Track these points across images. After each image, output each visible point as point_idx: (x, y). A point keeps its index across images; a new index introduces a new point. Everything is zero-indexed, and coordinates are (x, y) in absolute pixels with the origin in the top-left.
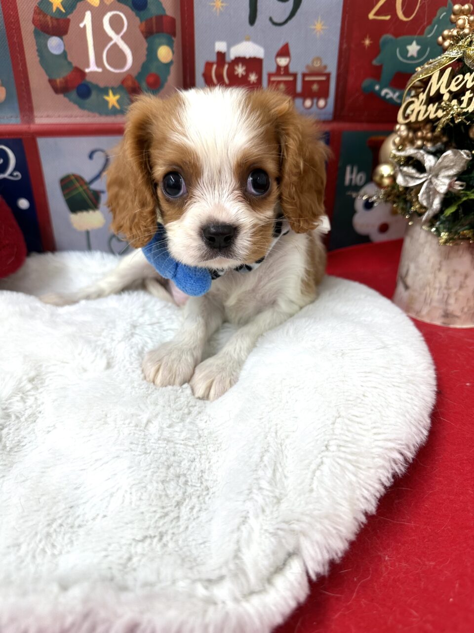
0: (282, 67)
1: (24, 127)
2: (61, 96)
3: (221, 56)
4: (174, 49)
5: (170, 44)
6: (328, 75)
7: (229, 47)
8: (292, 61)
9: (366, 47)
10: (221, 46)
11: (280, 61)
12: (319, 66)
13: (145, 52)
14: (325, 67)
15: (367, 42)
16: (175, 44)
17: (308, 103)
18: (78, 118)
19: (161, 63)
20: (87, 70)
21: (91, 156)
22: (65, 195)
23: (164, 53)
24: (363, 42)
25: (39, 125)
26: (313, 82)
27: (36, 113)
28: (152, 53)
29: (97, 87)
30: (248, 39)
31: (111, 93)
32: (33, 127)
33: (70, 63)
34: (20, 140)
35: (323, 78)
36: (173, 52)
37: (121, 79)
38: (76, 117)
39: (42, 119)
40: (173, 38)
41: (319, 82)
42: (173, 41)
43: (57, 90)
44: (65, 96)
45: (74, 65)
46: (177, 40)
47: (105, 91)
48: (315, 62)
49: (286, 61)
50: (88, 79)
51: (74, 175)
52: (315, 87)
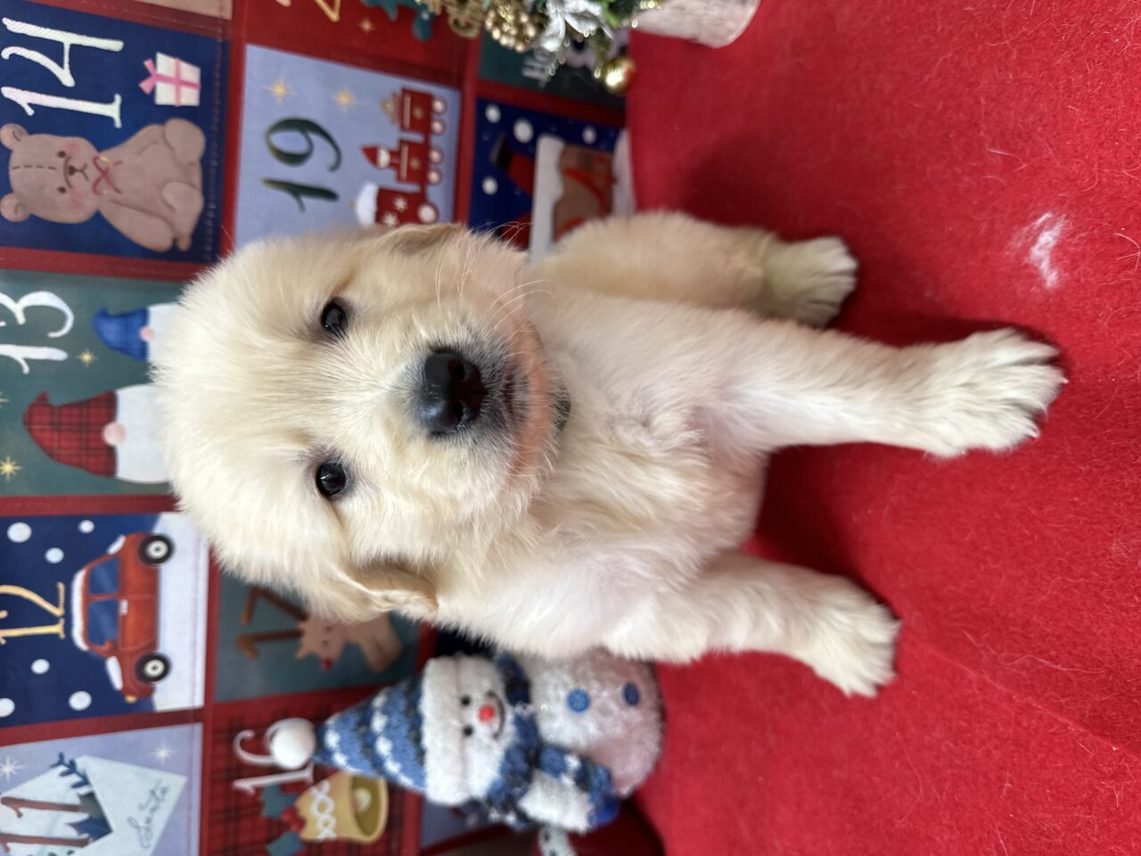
6: (405, 91)
8: (384, 145)
9: (373, 28)
11: (383, 162)
12: (392, 104)
14: (394, 95)
17: (437, 126)
24: (365, 33)
26: (412, 117)
30: (354, 204)
35: (408, 100)
41: (412, 107)
48: (387, 109)
49: (383, 154)
52: (418, 113)
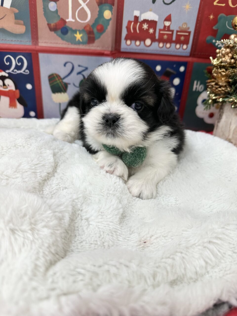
0: (167, 26)
1: (33, 47)
2: (53, 33)
3: (136, 18)
4: (113, 12)
5: (111, 10)
6: (190, 33)
7: (141, 13)
8: (172, 24)
9: (211, 19)
10: (137, 13)
11: (166, 23)
12: (186, 27)
13: (98, 13)
14: (189, 28)
15: (211, 17)
16: (113, 10)
17: (178, 46)
18: (60, 45)
19: (105, 19)
20: (67, 20)
21: (65, 65)
22: (50, 84)
23: (107, 14)
24: (209, 17)
25: (40, 46)
26: (181, 35)
27: (40, 40)
28: (101, 14)
29: (71, 29)
30: (151, 11)
31: (78, 33)
32: (37, 48)
33: (59, 16)
34: (31, 54)
35: (187, 34)
36: (112, 14)
37: (84, 26)
38: (60, 44)
39: (42, 43)
40: (113, 7)
41: (184, 36)
42: (112, 8)
43: (51, 29)
44: (55, 33)
45: (61, 17)
46: (115, 8)
47: (75, 32)
48: (184, 25)
49: (169, 23)
50: (67, 25)
51: (56, 74)
52: (182, 38)
